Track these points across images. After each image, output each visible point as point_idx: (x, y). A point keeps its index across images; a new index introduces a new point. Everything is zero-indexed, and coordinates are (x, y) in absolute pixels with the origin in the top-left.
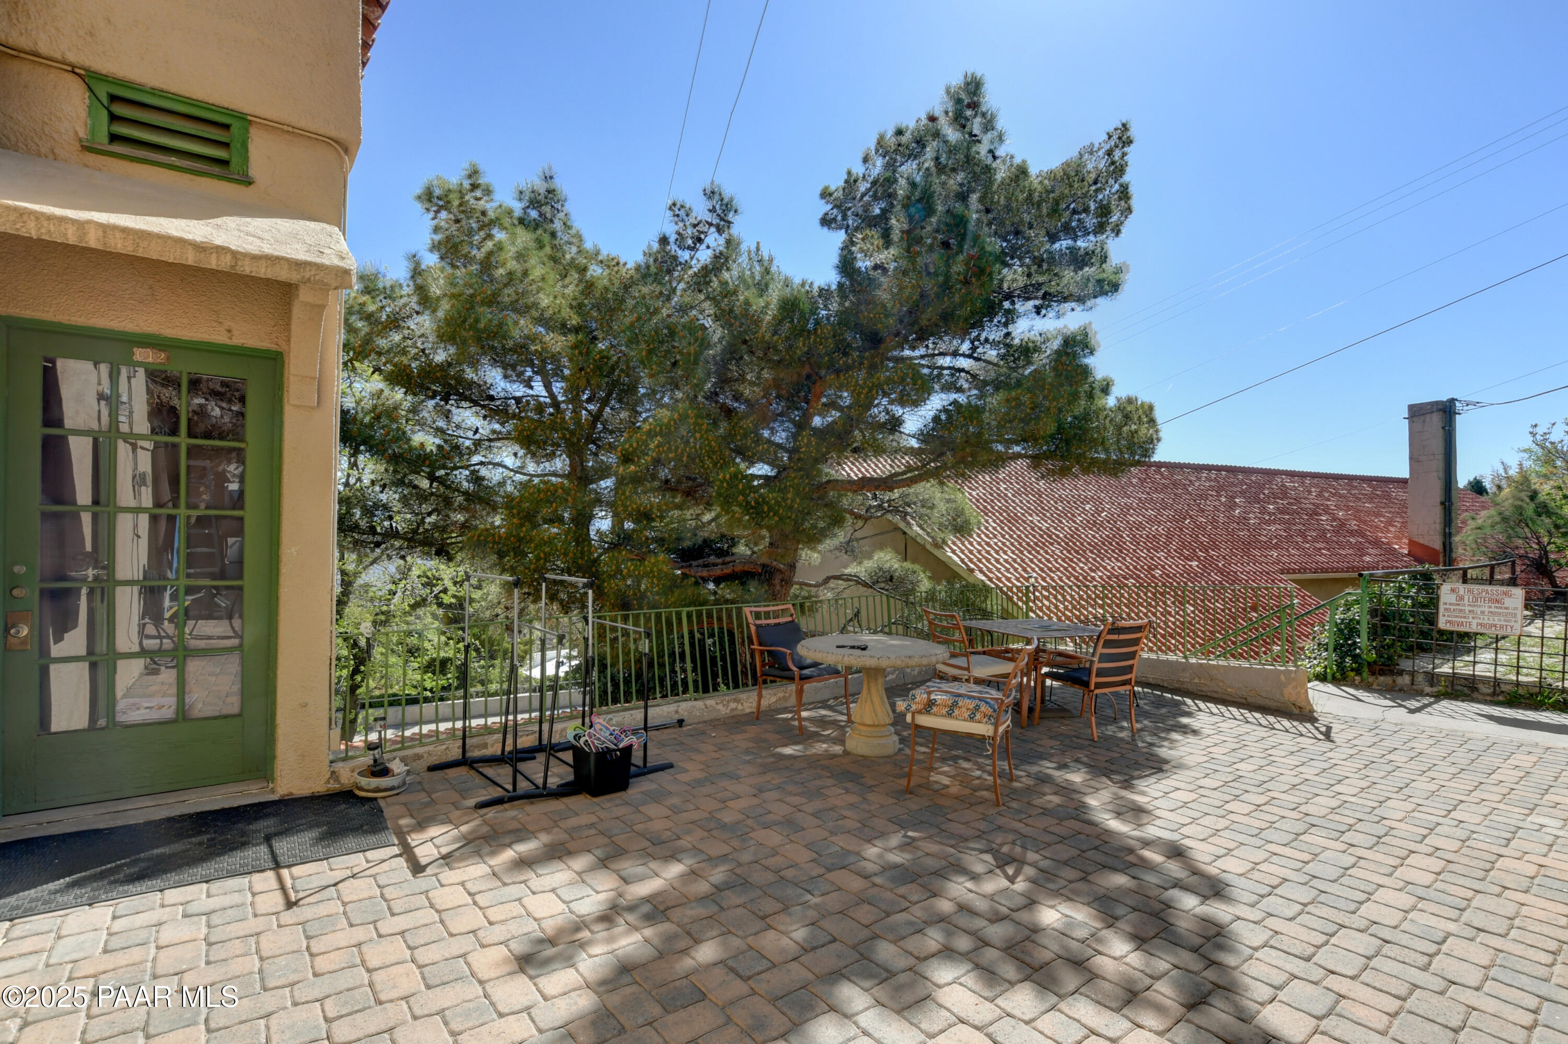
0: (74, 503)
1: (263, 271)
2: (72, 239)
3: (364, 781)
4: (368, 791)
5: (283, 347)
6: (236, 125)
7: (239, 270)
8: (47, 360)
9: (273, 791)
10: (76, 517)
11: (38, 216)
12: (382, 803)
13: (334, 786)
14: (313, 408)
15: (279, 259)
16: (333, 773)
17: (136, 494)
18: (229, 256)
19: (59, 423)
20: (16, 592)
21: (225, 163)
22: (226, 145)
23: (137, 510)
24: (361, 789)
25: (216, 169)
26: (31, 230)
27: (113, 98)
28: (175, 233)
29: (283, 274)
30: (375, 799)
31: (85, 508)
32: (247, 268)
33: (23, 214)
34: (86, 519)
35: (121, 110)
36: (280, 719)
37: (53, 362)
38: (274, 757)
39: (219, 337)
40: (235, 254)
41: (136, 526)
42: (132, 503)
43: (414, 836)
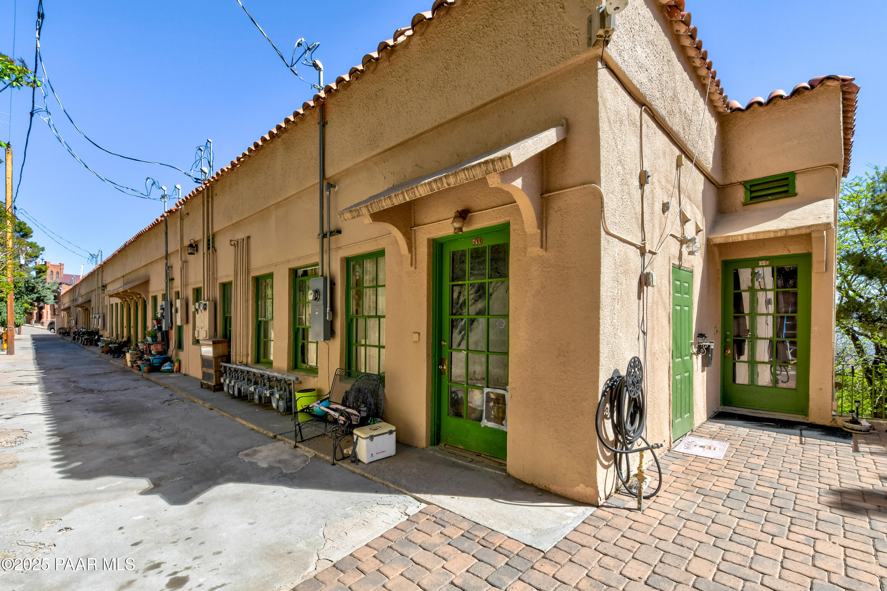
0: (743, 313)
1: (796, 233)
2: (740, 240)
3: (847, 424)
4: (848, 429)
5: (810, 251)
6: (790, 177)
7: (788, 234)
8: (735, 270)
9: (808, 420)
10: (744, 317)
11: (732, 236)
12: (853, 434)
13: (833, 424)
14: (824, 272)
15: (801, 227)
16: (834, 419)
17: (767, 308)
18: (784, 231)
19: (739, 289)
20: (727, 340)
21: (787, 191)
22: (787, 185)
23: (767, 315)
24: (845, 427)
25: (783, 195)
26: (730, 240)
27: (751, 186)
28: (767, 229)
29: (804, 231)
30: (852, 433)
31: (747, 314)
32: (791, 233)
33: (728, 237)
34: (747, 318)
35: (754, 189)
36: (810, 393)
37: (737, 270)
38: (808, 407)
39: (786, 253)
40: (786, 230)
41: (766, 321)
42: (765, 312)
43: (862, 445)
